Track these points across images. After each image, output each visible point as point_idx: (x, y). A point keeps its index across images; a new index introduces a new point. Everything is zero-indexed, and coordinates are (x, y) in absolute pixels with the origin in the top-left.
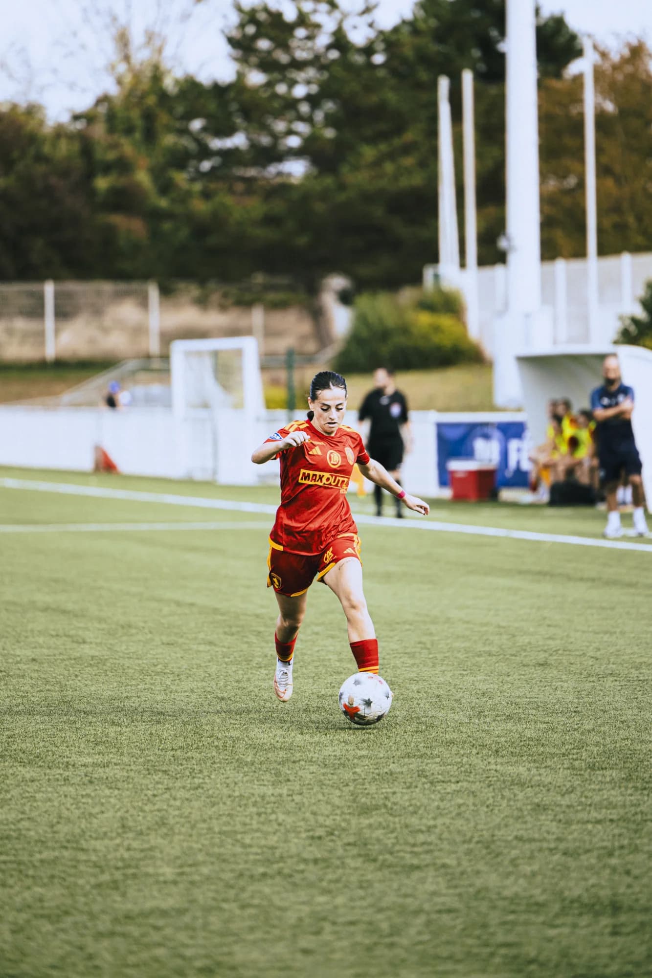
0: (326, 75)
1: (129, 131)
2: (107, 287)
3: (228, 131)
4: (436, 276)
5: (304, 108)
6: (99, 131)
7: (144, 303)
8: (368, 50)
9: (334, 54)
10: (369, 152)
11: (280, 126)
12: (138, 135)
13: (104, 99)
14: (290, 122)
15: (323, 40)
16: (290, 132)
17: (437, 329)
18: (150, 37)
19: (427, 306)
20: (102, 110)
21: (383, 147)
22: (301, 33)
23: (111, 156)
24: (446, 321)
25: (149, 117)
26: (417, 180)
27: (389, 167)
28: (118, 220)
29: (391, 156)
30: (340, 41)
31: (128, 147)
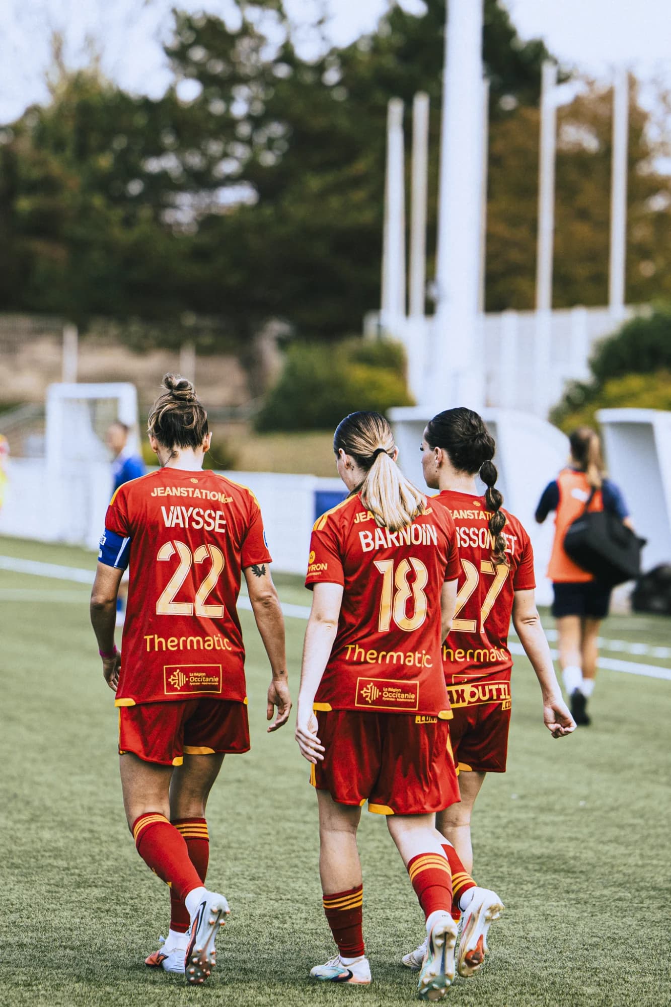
0: (272, 92)
1: (59, 146)
2: (24, 322)
3: (159, 151)
4: (379, 326)
5: (244, 130)
6: (25, 146)
7: (60, 342)
8: (320, 67)
9: (282, 71)
10: (314, 183)
11: (215, 148)
12: (69, 153)
13: (33, 110)
14: (227, 143)
15: (269, 54)
16: (225, 155)
17: (373, 385)
18: (90, 41)
19: (367, 359)
20: (31, 123)
21: (330, 178)
22: (245, 45)
23: (36, 174)
24: (385, 377)
25: (82, 132)
26: (367, 217)
27: (335, 202)
28: (40, 247)
29: (341, 188)
30: (287, 55)
31: (56, 165)
